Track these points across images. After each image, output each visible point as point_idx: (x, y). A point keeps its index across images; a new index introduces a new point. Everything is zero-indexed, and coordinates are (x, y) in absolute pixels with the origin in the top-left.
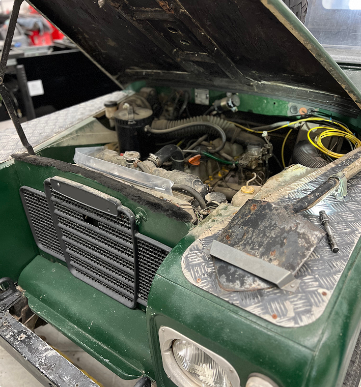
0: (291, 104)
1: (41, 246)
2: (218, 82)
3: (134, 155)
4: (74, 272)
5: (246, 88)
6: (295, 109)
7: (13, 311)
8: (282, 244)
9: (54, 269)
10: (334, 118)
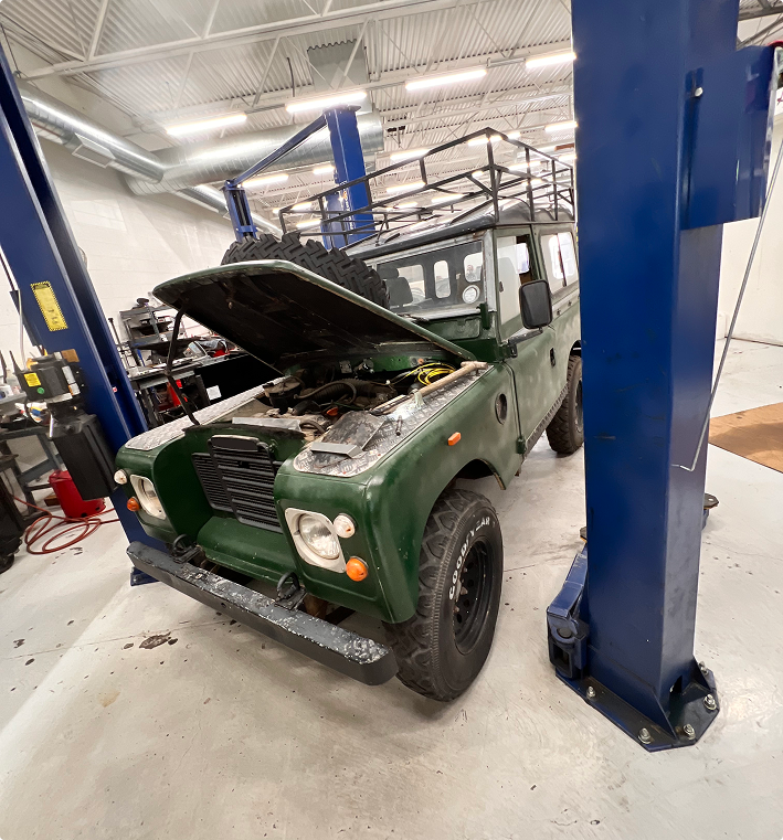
0: (411, 358)
1: (213, 506)
2: (352, 351)
3: (275, 411)
4: (241, 520)
5: (371, 351)
6: (415, 360)
7: (192, 562)
8: (355, 432)
9: (226, 522)
10: (441, 361)
